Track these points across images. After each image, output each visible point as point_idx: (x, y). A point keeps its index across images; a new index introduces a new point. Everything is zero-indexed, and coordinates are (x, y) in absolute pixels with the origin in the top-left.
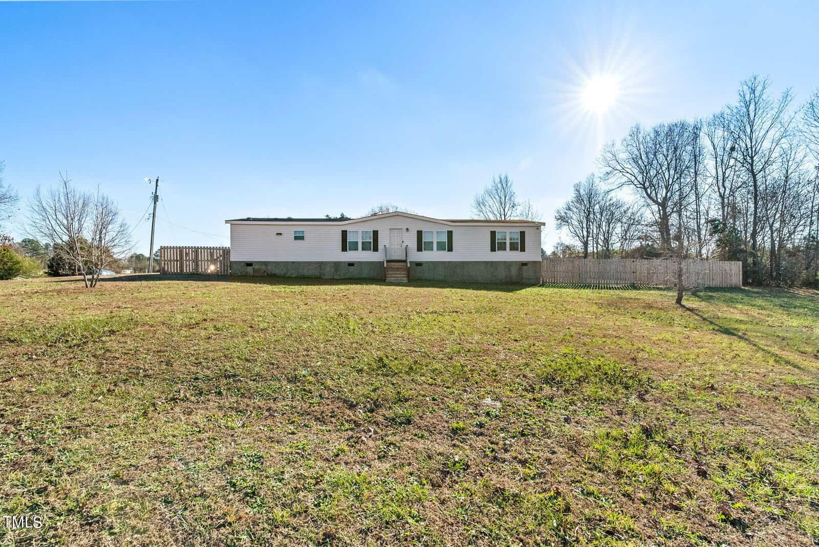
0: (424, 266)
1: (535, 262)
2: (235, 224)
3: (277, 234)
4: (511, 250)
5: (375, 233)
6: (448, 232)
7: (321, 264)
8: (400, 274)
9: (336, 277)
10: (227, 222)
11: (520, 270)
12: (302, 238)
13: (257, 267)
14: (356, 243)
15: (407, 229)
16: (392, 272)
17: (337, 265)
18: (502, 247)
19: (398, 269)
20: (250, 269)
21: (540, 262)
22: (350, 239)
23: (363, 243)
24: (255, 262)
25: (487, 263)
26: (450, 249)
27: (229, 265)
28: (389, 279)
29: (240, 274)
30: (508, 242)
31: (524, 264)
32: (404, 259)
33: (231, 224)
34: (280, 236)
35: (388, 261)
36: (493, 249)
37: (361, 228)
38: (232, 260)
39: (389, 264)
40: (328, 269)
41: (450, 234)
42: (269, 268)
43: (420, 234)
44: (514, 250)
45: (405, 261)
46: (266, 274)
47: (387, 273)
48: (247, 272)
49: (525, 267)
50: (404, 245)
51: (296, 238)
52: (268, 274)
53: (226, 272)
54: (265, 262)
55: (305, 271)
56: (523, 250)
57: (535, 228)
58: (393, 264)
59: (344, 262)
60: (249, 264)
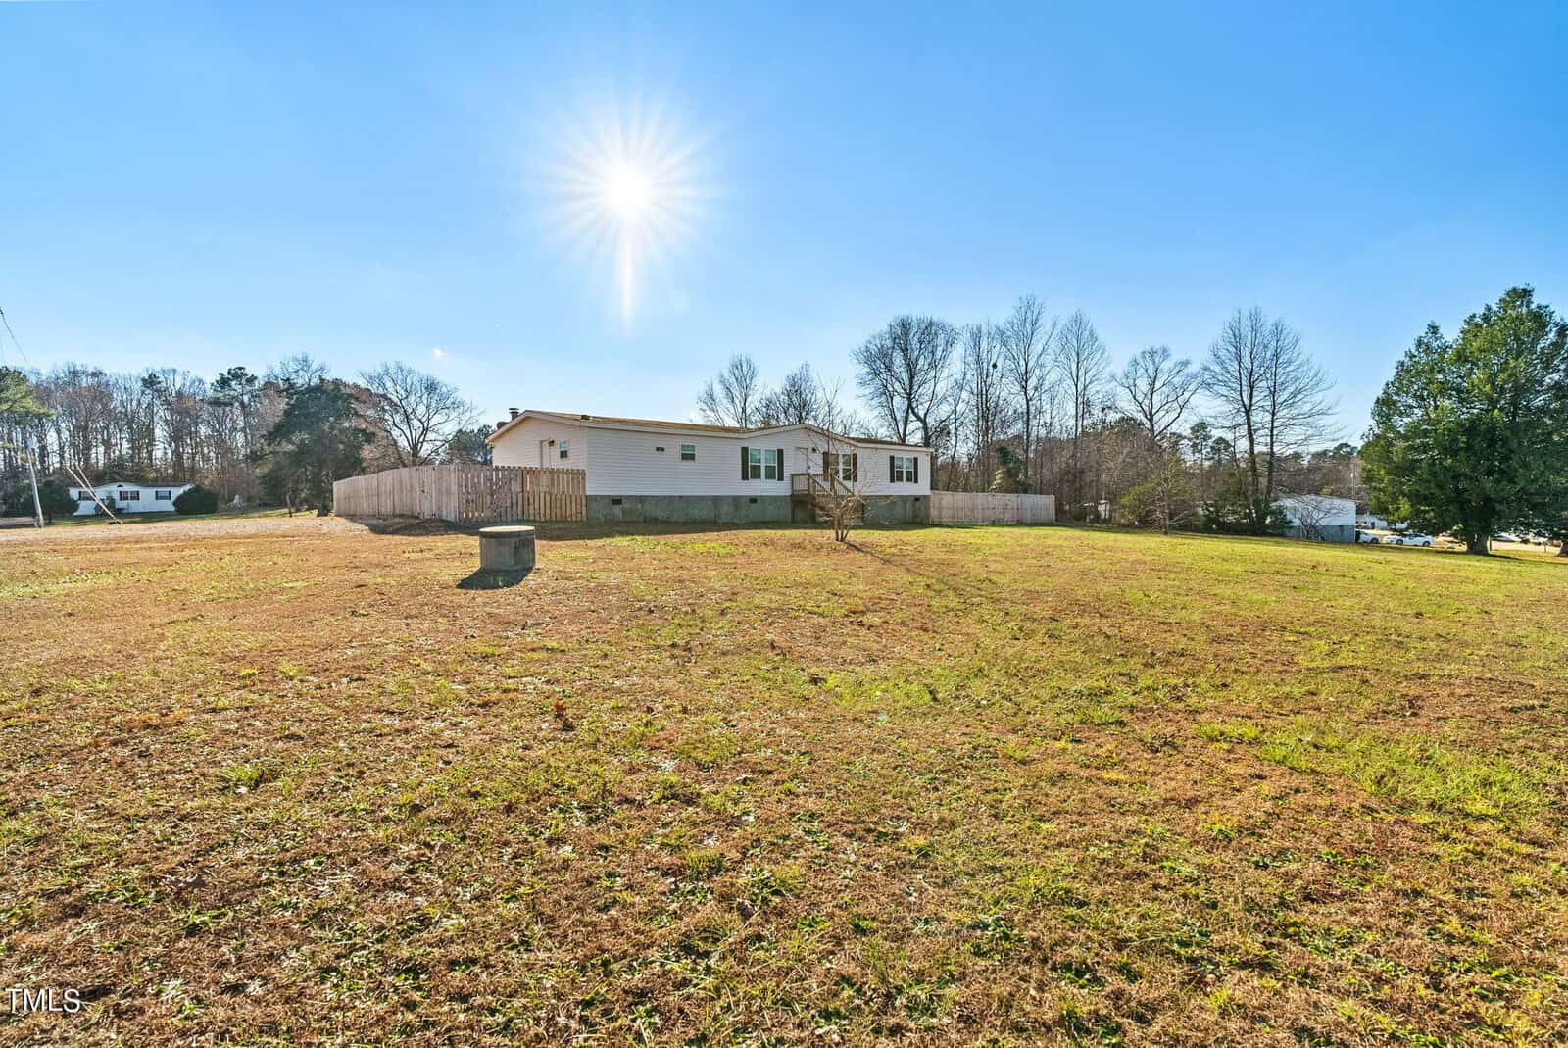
1: (926, 497)
3: (658, 449)
4: (907, 481)
5: (780, 452)
7: (716, 500)
9: (735, 520)
11: (914, 506)
12: (691, 457)
13: (627, 505)
14: (759, 467)
15: (813, 449)
17: (736, 500)
18: (899, 477)
20: (617, 509)
21: (929, 496)
22: (751, 460)
23: (766, 467)
24: (625, 497)
25: (887, 498)
26: (855, 479)
27: (584, 503)
29: (602, 518)
30: (904, 470)
31: (917, 499)
34: (661, 452)
36: (892, 480)
37: (764, 445)
38: (588, 493)
40: (725, 507)
41: (853, 457)
42: (647, 507)
43: (826, 457)
44: (909, 481)
46: (641, 519)
48: (615, 517)
49: (918, 503)
51: (684, 457)
52: (645, 519)
54: (640, 498)
55: (696, 511)
56: (916, 481)
59: (746, 497)
60: (617, 501)
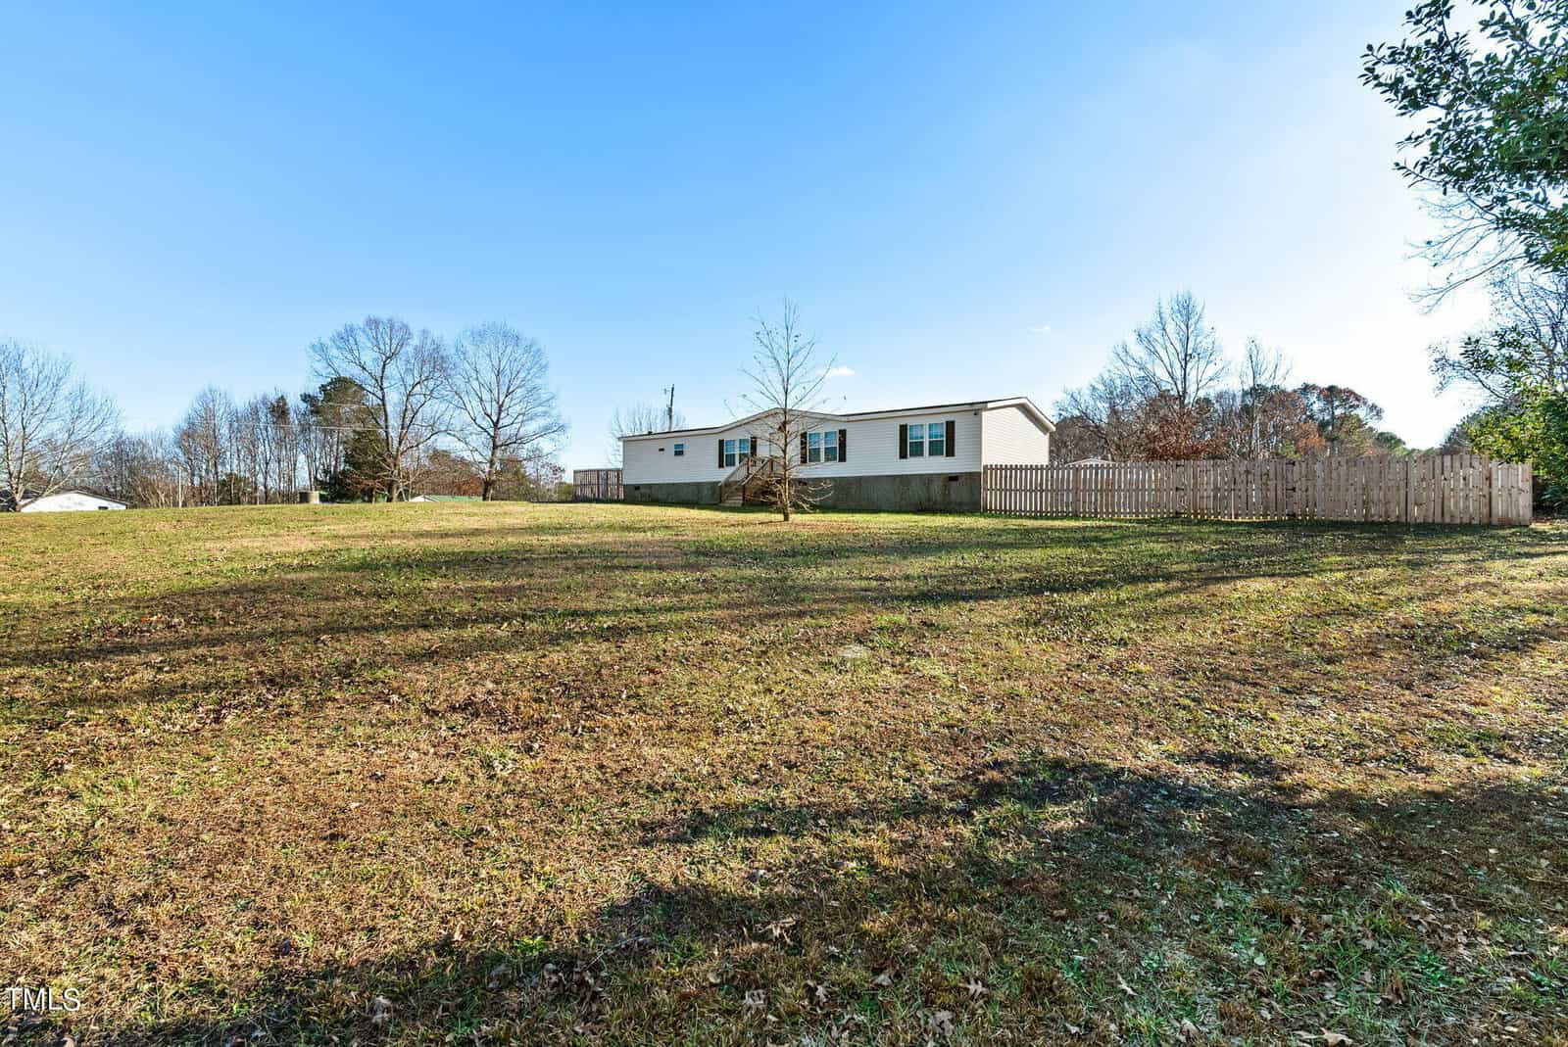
0: (809, 484)
1: (971, 474)
2: (627, 441)
4: (931, 454)
5: (754, 440)
6: (840, 431)
7: (699, 486)
9: (712, 502)
10: (618, 439)
11: (947, 487)
12: (681, 453)
13: (643, 491)
17: (713, 486)
18: (917, 450)
20: (638, 494)
21: (979, 474)
24: (641, 485)
25: (893, 477)
26: (843, 458)
29: (630, 500)
30: (926, 441)
31: (953, 478)
36: (903, 456)
37: (737, 435)
40: (705, 491)
41: (842, 435)
42: (653, 491)
43: (804, 438)
44: (937, 454)
49: (953, 483)
52: (652, 500)
54: (649, 485)
55: (684, 494)
56: (950, 453)
57: (972, 413)
60: (637, 487)
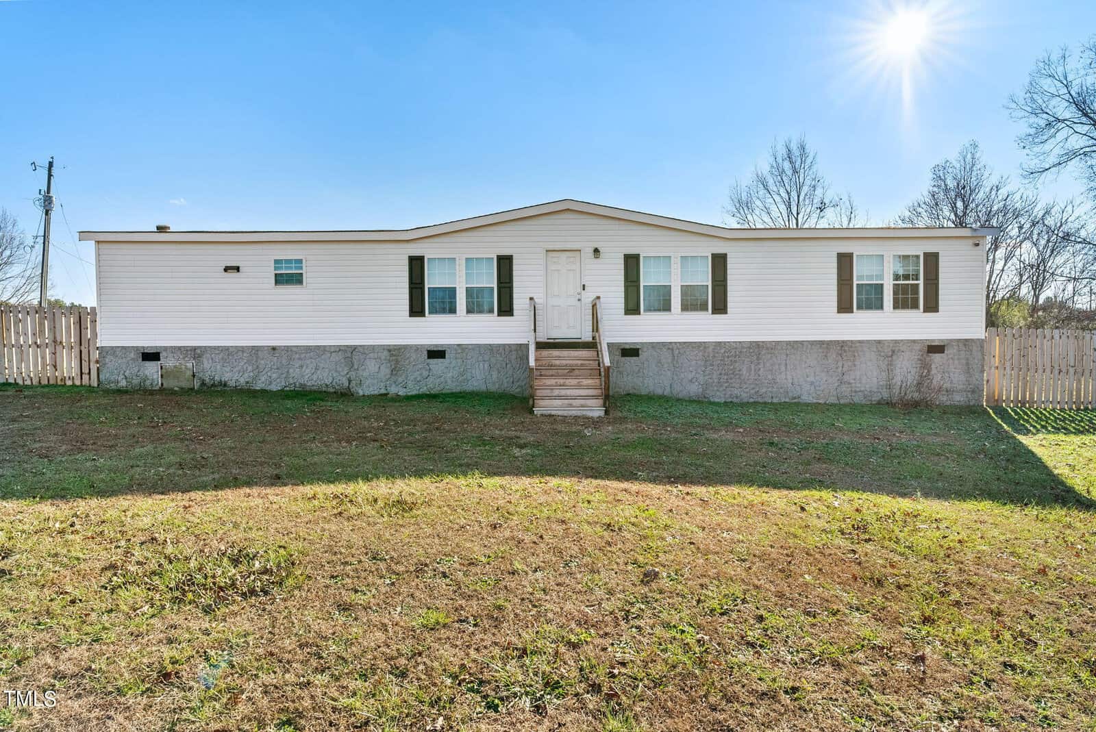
0: (643, 355)
1: (966, 343)
2: (107, 243)
3: (226, 269)
4: (896, 307)
5: (505, 264)
6: (714, 256)
7: (351, 355)
8: (579, 386)
9: (393, 390)
10: (84, 235)
11: (925, 366)
12: (296, 279)
13: (169, 362)
14: (452, 292)
15: (596, 251)
16: (552, 382)
17: (396, 354)
18: (872, 299)
19: (571, 371)
20: (152, 370)
21: (981, 342)
22: (433, 279)
23: (469, 291)
24: (166, 348)
25: (826, 346)
26: (720, 307)
27: (93, 357)
28: (542, 403)
29: (123, 383)
31: (936, 348)
32: (587, 337)
33: (98, 242)
34: (233, 274)
35: (540, 346)
36: (844, 306)
37: (461, 249)
38: (102, 342)
39: (545, 353)
40: (371, 366)
41: (720, 262)
42: (207, 364)
43: (632, 263)
44: (906, 307)
45: (592, 345)
46: (197, 385)
47: (536, 383)
48: (146, 378)
49: (937, 358)
50: (588, 297)
51: (280, 280)
52: (203, 384)
53: (85, 377)
54: (194, 349)
55: (307, 372)
56: (932, 306)
57: (971, 242)
58: (556, 353)
59: (417, 348)
60: (151, 356)
